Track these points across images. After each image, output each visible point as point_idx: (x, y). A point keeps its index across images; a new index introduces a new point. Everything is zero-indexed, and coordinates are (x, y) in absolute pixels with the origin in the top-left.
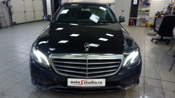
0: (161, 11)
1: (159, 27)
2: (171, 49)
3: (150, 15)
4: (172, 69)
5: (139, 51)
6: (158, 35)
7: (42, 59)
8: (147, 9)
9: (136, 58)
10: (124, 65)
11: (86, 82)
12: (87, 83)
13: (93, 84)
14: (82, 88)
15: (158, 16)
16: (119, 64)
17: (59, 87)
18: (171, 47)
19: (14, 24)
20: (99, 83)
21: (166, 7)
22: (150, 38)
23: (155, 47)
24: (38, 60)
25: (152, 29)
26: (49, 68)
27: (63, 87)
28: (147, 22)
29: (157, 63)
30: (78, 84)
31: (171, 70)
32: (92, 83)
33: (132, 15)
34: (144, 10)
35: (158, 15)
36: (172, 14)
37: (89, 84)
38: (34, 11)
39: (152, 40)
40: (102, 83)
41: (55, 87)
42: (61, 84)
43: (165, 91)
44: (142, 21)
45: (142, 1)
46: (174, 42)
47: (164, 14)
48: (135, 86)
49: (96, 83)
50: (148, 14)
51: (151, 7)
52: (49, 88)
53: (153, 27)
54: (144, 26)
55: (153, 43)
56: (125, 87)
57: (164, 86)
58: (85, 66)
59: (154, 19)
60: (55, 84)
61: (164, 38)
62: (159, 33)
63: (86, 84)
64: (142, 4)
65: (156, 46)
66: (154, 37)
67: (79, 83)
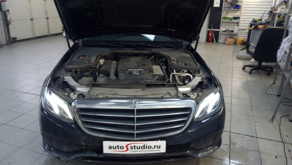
0: (259, 18)
1: (255, 46)
2: (274, 83)
3: (240, 25)
4: (275, 118)
5: (220, 92)
6: (253, 60)
7: (60, 108)
8: (236, 14)
9: (216, 104)
10: (197, 116)
11: (135, 146)
12: (136, 148)
13: (145, 150)
14: (128, 156)
15: (253, 27)
16: (188, 116)
17: (88, 155)
18: (275, 80)
19: (12, 41)
20: (156, 147)
21: (267, 12)
22: (241, 64)
23: (248, 80)
24: (53, 110)
25: (244, 49)
26: (71, 123)
27: (96, 155)
28: (235, 37)
29: (250, 108)
30: (120, 150)
31: (273, 119)
32: (144, 148)
33: (212, 25)
34: (232, 17)
35: (254, 24)
36: (275, 24)
37: (139, 150)
38: (47, 18)
39: (244, 68)
40: (160, 148)
41: (82, 155)
42: (93, 151)
43: (263, 157)
44: (228, 35)
45: (227, 2)
46: (278, 71)
47: (264, 24)
48: (214, 151)
49: (150, 147)
50: (238, 23)
51: (243, 11)
52: (73, 157)
53: (246, 44)
54: (231, 43)
55: (245, 73)
56: (198, 153)
57: (262, 148)
58: (132, 119)
59: (247, 31)
60: (82, 151)
61: (263, 64)
62: (255, 56)
63: (133, 150)
64: (228, 7)
65: (250, 78)
66: (248, 63)
67: (122, 148)
